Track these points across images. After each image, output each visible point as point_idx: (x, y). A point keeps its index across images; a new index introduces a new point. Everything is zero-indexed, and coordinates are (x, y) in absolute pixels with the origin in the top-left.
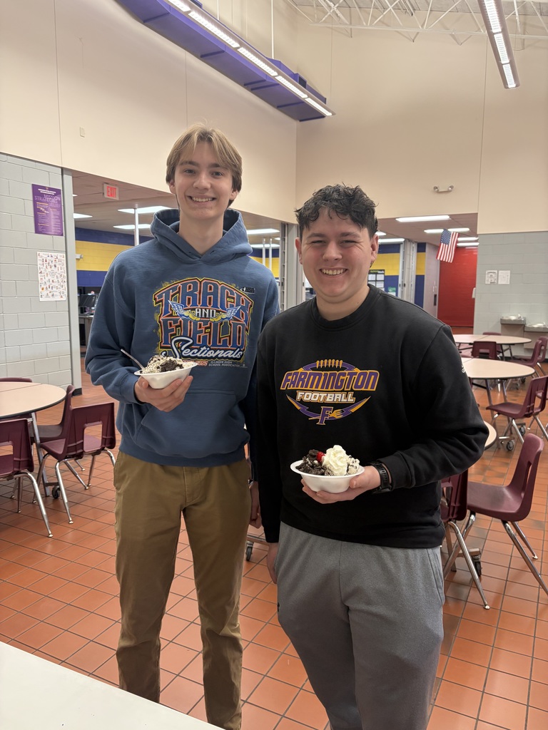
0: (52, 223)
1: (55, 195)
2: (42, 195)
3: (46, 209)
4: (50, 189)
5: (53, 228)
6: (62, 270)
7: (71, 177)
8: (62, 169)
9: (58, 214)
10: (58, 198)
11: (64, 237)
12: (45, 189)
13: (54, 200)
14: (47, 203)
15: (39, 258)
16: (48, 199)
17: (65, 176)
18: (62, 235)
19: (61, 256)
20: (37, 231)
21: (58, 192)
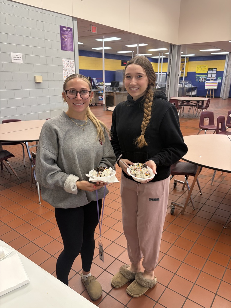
0: (68, 45)
1: (70, 31)
2: (64, 31)
3: (66, 38)
4: (68, 28)
5: (69, 47)
6: (73, 68)
7: (77, 22)
8: (73, 17)
9: (71, 40)
10: (71, 32)
11: (74, 52)
12: (66, 28)
13: (69, 34)
14: (66, 35)
15: (63, 62)
16: (67, 33)
17: (74, 21)
18: (73, 51)
19: (72, 61)
20: (62, 49)
21: (71, 29)
